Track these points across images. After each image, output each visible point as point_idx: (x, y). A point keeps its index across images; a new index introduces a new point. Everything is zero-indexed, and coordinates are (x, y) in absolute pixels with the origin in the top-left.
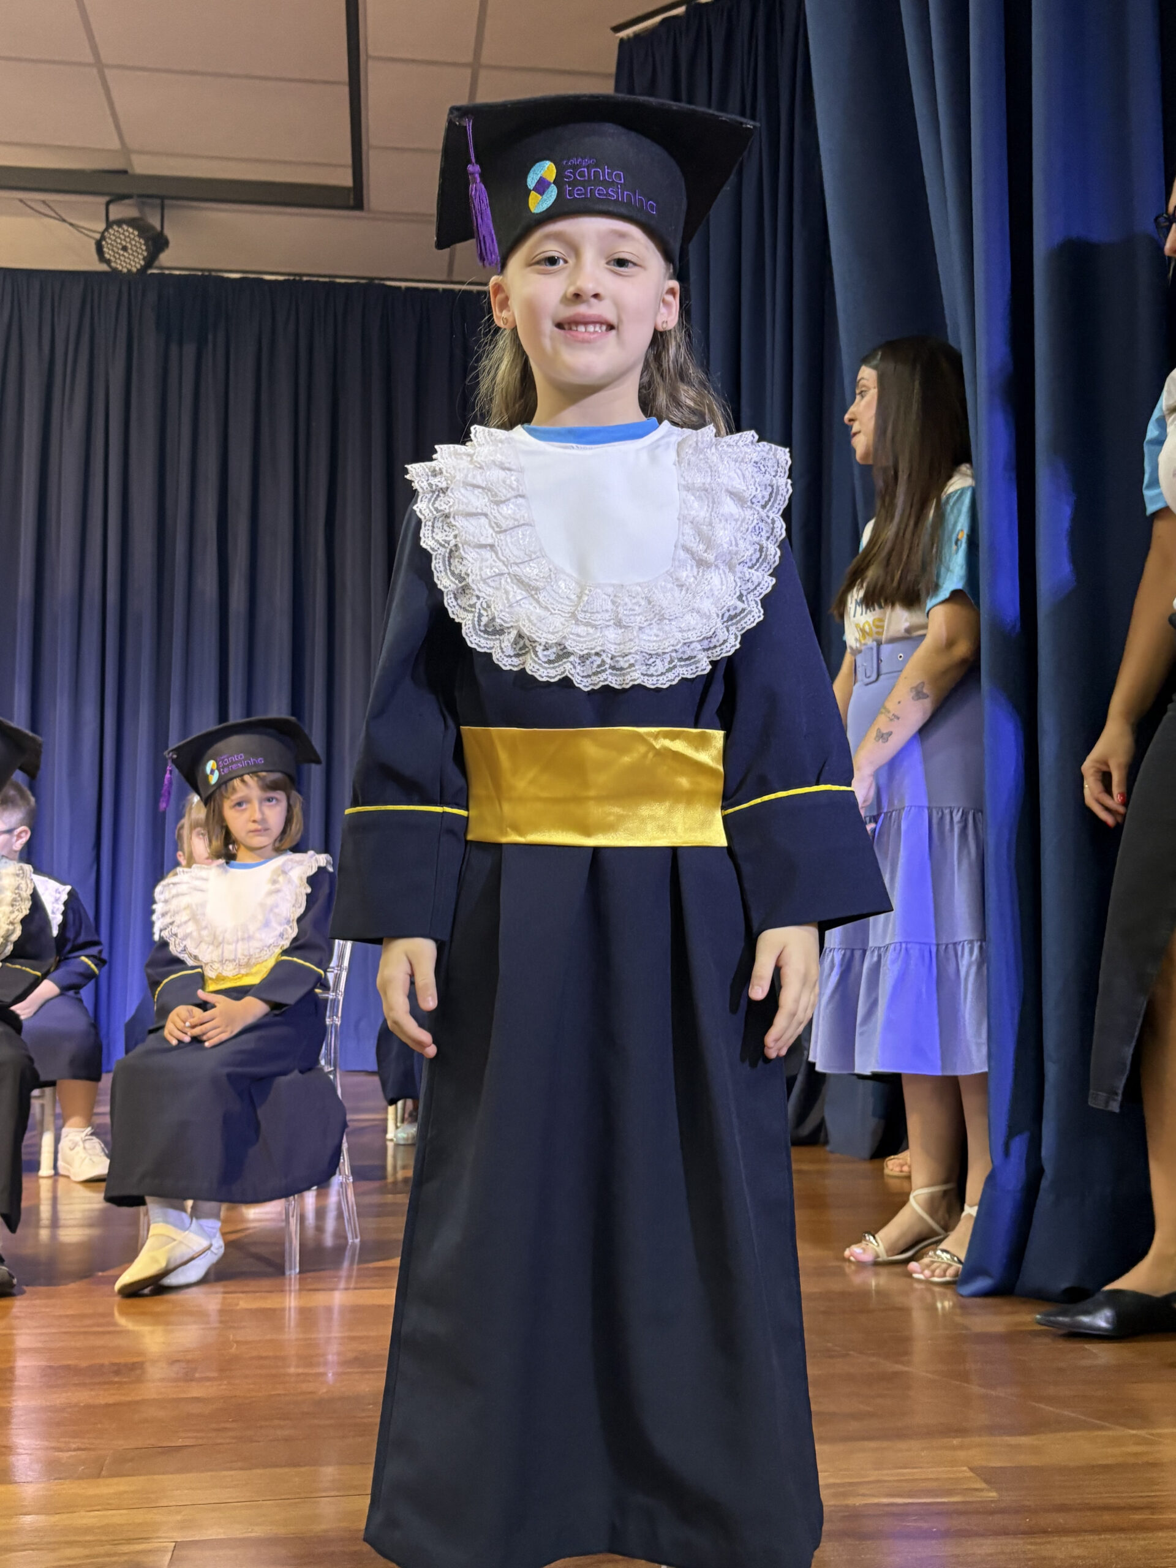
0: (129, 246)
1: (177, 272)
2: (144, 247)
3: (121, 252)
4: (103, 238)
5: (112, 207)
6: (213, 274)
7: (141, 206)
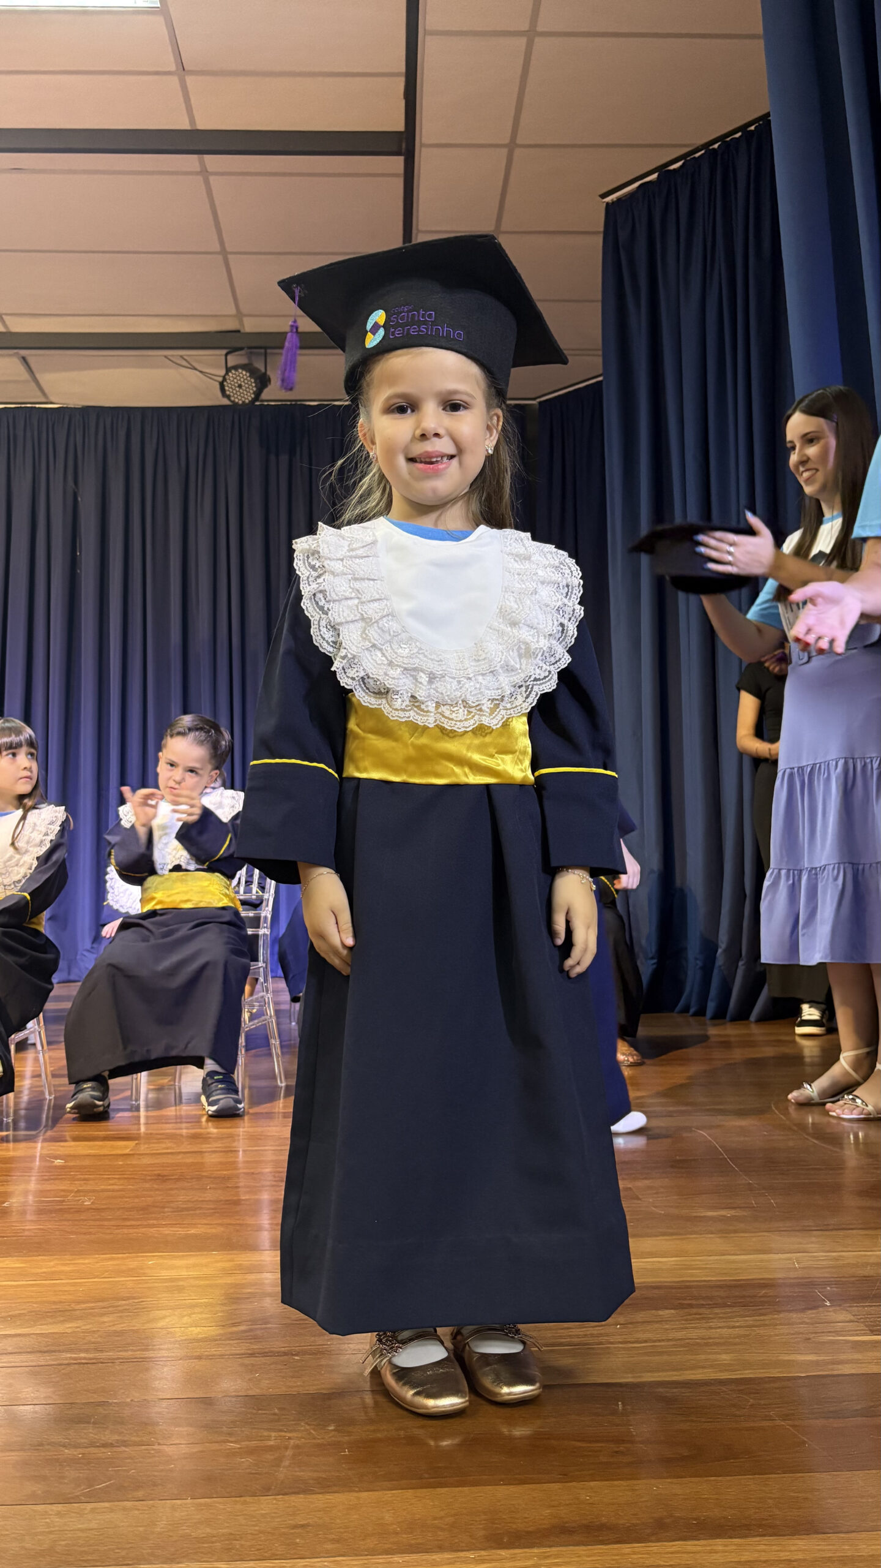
0: (243, 384)
1: (273, 403)
2: (254, 385)
3: (237, 389)
4: (224, 379)
5: (229, 357)
6: (299, 403)
7: (250, 355)
